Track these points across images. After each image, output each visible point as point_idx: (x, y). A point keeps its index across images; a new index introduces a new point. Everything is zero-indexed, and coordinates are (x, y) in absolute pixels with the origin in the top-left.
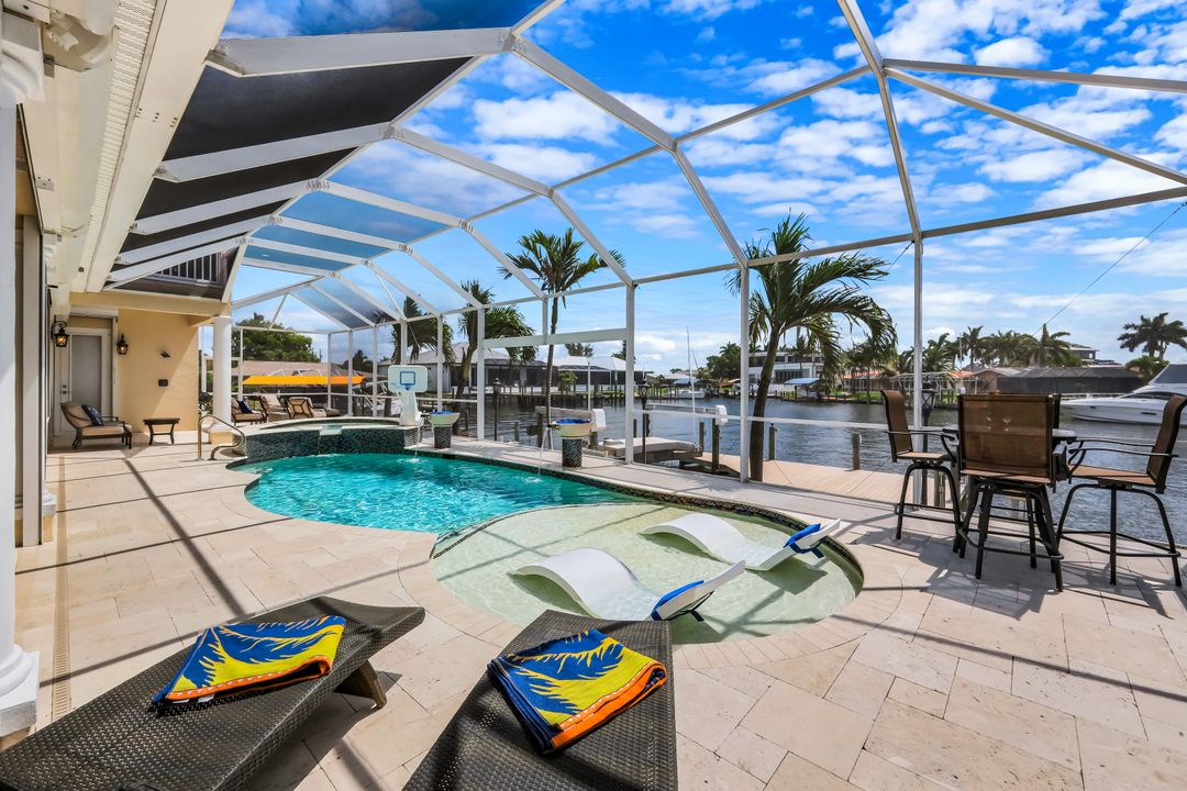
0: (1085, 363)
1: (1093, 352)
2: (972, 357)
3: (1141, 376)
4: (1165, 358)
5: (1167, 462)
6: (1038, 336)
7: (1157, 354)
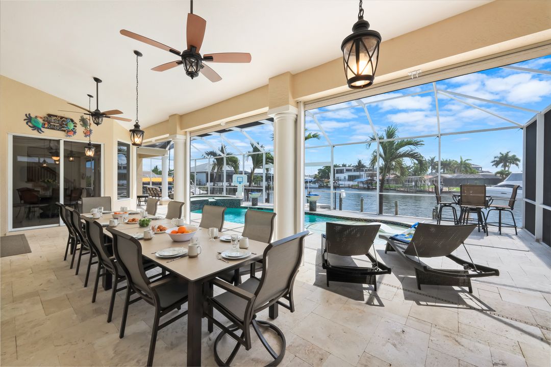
0: (478, 172)
1: (481, 168)
2: (432, 169)
3: (501, 178)
4: (510, 171)
5: (514, 202)
6: (459, 161)
7: (507, 169)
